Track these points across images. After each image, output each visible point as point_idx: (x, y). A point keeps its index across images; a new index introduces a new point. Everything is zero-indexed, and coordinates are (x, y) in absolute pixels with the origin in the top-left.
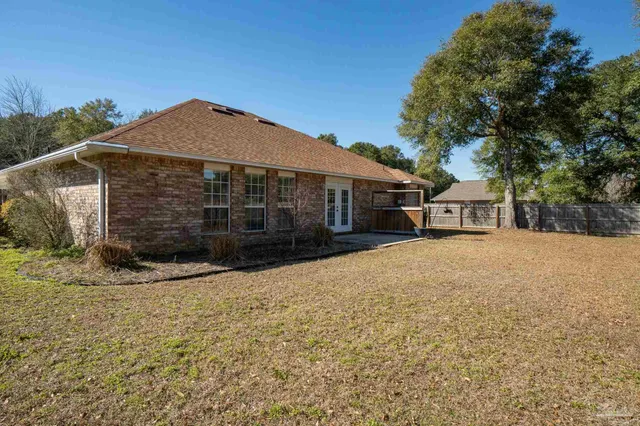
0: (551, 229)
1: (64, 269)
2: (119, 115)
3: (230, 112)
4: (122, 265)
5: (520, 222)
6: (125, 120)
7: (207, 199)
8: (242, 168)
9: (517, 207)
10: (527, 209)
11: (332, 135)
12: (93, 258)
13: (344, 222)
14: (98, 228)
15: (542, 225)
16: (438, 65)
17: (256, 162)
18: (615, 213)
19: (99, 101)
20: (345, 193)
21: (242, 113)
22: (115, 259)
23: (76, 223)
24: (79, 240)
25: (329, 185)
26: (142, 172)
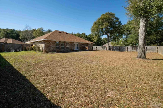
0: (114, 51)
1: (40, 53)
2: (44, 30)
3: (61, 32)
4: (47, 52)
5: (110, 49)
6: (45, 31)
7: (56, 46)
8: (61, 42)
9: (109, 47)
10: (111, 47)
11: (84, 33)
12: (44, 52)
13: (77, 49)
14: (44, 49)
15: (113, 50)
16: (95, 23)
17: (63, 41)
18: (123, 48)
19: (40, 28)
20: (77, 45)
21: (63, 32)
22: (46, 52)
23: (41, 48)
24: (41, 50)
25: (74, 43)
26: (48, 42)
